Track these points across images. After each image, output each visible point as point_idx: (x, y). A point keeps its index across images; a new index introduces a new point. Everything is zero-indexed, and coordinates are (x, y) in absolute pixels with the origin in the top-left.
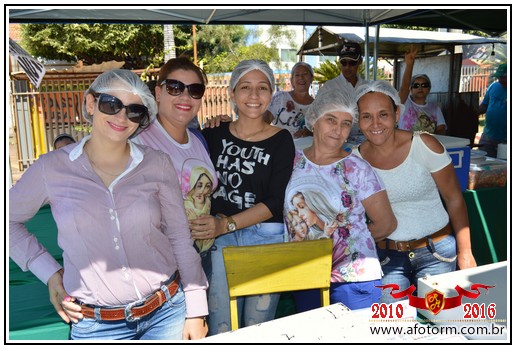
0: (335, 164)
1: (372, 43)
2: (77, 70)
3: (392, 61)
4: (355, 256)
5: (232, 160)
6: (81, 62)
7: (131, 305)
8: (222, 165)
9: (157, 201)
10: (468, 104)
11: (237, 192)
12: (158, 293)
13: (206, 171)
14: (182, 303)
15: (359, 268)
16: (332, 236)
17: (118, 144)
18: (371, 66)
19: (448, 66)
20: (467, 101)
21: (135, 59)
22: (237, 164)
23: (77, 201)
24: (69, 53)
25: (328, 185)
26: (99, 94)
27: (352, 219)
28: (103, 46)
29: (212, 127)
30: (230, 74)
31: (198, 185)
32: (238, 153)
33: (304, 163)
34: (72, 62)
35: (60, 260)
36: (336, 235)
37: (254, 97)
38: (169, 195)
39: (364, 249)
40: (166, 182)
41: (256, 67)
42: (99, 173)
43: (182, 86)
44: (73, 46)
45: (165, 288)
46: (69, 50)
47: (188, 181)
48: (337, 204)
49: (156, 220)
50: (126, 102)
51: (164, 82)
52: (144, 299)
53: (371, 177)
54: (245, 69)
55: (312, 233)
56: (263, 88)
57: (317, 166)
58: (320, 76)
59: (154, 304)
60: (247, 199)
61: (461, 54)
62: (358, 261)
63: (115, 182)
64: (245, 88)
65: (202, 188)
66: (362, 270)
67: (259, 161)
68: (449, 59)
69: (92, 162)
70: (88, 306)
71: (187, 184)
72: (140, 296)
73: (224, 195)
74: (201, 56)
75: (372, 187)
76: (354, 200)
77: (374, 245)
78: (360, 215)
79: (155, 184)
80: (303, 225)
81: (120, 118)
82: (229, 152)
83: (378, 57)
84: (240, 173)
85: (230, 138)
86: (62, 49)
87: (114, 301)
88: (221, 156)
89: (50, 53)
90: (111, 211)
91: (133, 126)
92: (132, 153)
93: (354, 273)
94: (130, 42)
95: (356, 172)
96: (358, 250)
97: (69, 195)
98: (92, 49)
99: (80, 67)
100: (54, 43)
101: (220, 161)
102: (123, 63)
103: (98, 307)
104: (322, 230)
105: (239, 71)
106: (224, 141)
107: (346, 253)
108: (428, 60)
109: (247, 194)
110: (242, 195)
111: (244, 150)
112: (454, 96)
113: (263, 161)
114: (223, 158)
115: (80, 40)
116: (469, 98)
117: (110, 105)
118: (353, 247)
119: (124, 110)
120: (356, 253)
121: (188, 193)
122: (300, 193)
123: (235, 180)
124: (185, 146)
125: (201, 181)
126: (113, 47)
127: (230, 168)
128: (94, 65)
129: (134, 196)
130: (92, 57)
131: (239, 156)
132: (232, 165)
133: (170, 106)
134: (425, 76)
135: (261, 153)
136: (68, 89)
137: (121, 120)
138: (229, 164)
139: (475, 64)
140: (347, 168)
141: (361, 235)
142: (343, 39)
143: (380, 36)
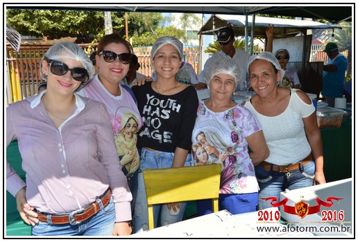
0: (227, 112)
1: (250, 27)
2: (43, 43)
3: (264, 40)
4: (240, 175)
5: (154, 109)
6: (45, 38)
7: (73, 213)
8: (146, 112)
9: (95, 137)
10: (316, 70)
11: (158, 131)
12: (94, 204)
13: (133, 115)
14: (112, 211)
15: (242, 184)
16: (224, 162)
17: (66, 96)
18: (249, 43)
19: (302, 44)
20: (315, 68)
21: (84, 36)
22: (157, 112)
23: (35, 138)
24: (38, 32)
25: (222, 127)
26: (51, 60)
27: (239, 150)
28: (61, 26)
29: (139, 85)
30: (151, 47)
31: (128, 126)
32: (158, 103)
33: (205, 111)
34: (40, 38)
35: (24, 179)
36: (227, 161)
37: (167, 63)
38: (104, 134)
39: (247, 171)
40: (102, 124)
41: (169, 42)
42: (52, 117)
43: (114, 56)
44: (40, 27)
45: (99, 201)
46: (37, 29)
47: (120, 122)
48: (228, 140)
49: (93, 152)
50: (71, 66)
51: (102, 53)
52: (83, 209)
53: (252, 121)
54: (161, 43)
55: (211, 159)
56: (174, 57)
57: (214, 113)
58: (214, 49)
59: (90, 212)
60: (165, 137)
61: (311, 35)
62: (242, 178)
63: (63, 124)
64: (161, 57)
65: (131, 128)
66: (245, 186)
67: (173, 109)
68: (302, 38)
69: (47, 109)
70: (43, 213)
71: (119, 125)
72: (80, 207)
73: (148, 134)
74: (131, 34)
75: (253, 129)
76: (240, 137)
77: (254, 168)
78: (244, 147)
79: (93, 125)
80: (205, 153)
81: (67, 78)
82: (152, 103)
83: (254, 37)
84: (160, 118)
85: (152, 93)
86: (33, 28)
87: (61, 210)
88: (146, 106)
89: (24, 31)
90: (60, 145)
91: (76, 84)
92: (77, 103)
93: (239, 187)
94: (81, 24)
95: (241, 117)
96: (242, 171)
97: (29, 133)
98: (54, 28)
99: (45, 41)
100: (27, 24)
101: (145, 110)
102: (76, 38)
103: (50, 214)
104: (217, 158)
105: (157, 45)
106: (148, 95)
107: (234, 173)
108: (288, 39)
109: (165, 133)
110: (161, 133)
111: (162, 101)
112: (306, 64)
113: (176, 109)
114: (147, 108)
115: (45, 22)
116: (316, 65)
117: (59, 68)
118: (239, 169)
119: (69, 72)
120: (241, 173)
121: (120, 132)
122: (202, 132)
123: (156, 123)
124: (118, 98)
125: (130, 122)
126: (69, 27)
127: (152, 115)
128: (55, 40)
129: (77, 134)
130: (54, 34)
131: (159, 106)
132: (154, 112)
133: (107, 70)
134: (286, 50)
135: (175, 104)
136: (36, 57)
137: (67, 79)
138: (151, 112)
139: (321, 43)
140: (235, 115)
141: (245, 161)
142: (230, 24)
143: (256, 22)
